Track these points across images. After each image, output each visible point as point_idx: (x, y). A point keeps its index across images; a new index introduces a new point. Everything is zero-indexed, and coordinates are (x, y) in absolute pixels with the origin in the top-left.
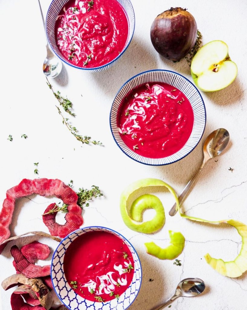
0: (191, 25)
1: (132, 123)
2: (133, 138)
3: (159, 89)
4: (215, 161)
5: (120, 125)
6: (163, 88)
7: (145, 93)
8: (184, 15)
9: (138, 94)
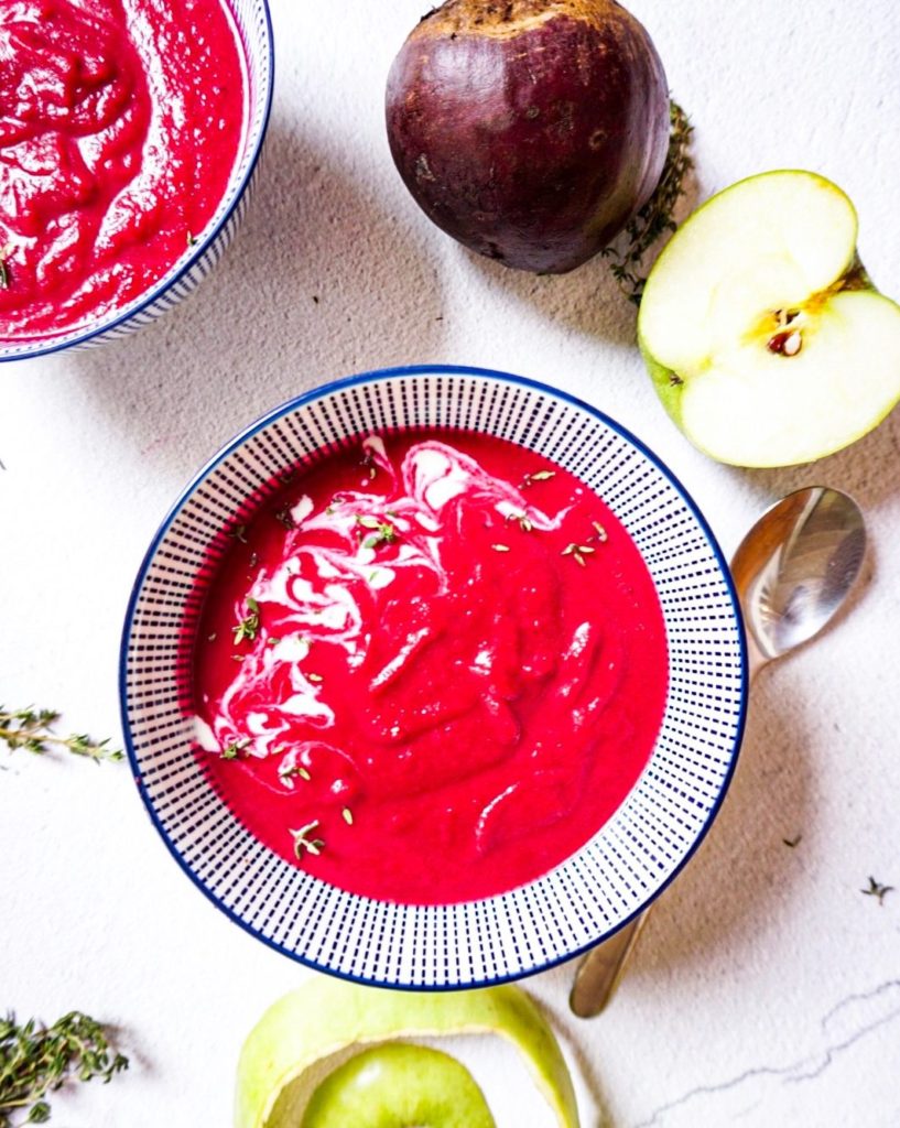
0: (636, 82)
1: (281, 684)
2: (289, 783)
3: (448, 471)
4: (788, 843)
5: (206, 699)
6: (473, 464)
7: (358, 496)
8: (585, 18)
9: (314, 503)
